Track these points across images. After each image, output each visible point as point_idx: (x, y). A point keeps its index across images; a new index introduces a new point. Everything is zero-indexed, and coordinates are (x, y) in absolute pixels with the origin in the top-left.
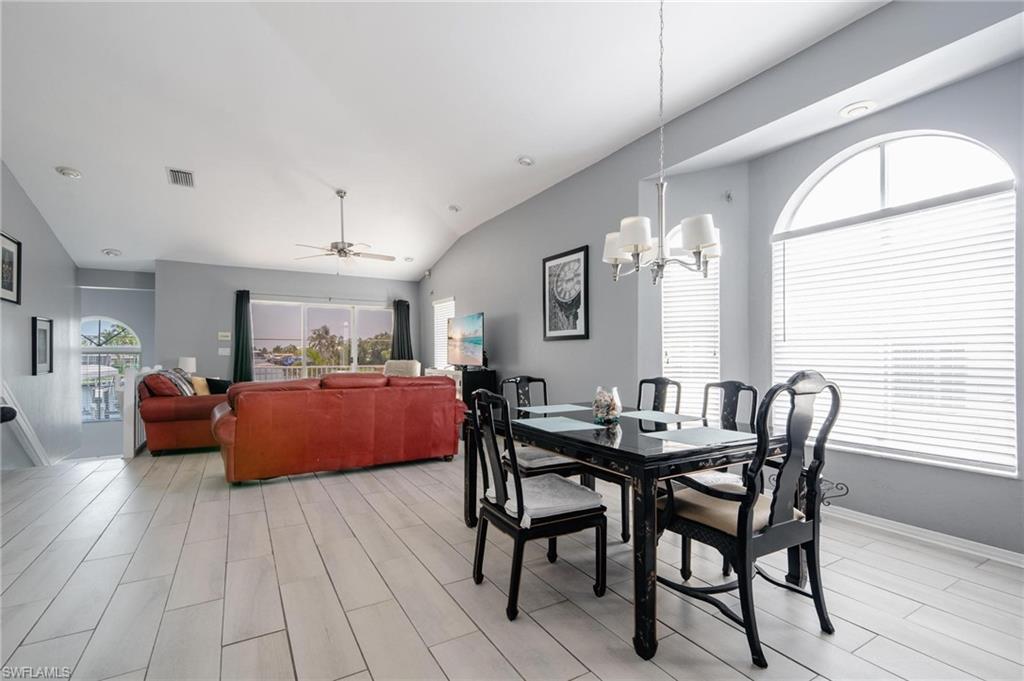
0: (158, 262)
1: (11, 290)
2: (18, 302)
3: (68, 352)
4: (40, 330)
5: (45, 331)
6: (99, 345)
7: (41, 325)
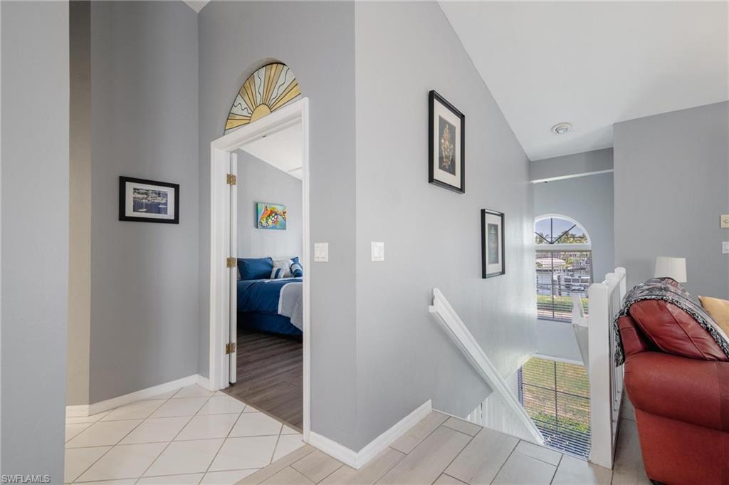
0: (618, 126)
1: (454, 173)
2: (462, 190)
3: (521, 251)
4: (489, 225)
5: (496, 226)
6: (551, 243)
7: (490, 219)
